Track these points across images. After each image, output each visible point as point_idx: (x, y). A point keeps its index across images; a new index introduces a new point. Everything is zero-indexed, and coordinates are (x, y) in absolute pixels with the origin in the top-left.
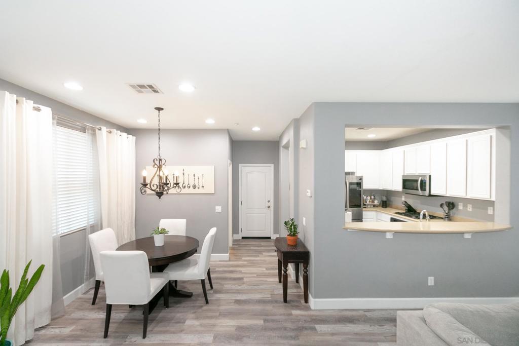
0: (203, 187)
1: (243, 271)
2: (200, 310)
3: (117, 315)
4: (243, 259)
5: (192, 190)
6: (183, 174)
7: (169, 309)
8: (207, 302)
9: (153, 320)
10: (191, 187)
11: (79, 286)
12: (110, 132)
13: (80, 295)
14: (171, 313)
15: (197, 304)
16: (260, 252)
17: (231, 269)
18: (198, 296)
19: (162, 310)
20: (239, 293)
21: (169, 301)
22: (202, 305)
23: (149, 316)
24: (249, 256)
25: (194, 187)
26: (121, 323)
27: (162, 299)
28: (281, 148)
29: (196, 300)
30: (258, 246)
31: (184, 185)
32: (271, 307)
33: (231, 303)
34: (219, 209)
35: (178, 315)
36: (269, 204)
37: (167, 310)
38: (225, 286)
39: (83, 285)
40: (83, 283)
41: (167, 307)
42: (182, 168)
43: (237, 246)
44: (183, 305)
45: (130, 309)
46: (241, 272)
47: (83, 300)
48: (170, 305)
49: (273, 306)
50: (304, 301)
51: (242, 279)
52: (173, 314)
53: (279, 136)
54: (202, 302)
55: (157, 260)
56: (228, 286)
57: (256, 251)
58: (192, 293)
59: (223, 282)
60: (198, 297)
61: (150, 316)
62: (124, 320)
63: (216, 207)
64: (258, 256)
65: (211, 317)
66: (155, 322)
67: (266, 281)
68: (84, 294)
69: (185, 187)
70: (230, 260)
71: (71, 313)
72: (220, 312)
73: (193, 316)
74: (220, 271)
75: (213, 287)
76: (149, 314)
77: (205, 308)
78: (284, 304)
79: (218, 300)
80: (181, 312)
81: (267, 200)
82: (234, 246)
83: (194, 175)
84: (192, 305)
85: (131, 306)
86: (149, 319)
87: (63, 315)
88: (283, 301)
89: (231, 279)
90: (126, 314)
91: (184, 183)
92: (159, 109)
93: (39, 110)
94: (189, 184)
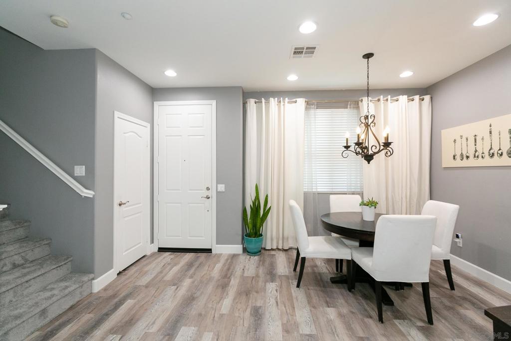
6: (491, 133)
10: (505, 154)
12: (379, 100)
25: (510, 153)
42: (488, 122)
69: (493, 154)
91: (491, 148)
92: (368, 56)
93: (296, 102)
94: (500, 149)
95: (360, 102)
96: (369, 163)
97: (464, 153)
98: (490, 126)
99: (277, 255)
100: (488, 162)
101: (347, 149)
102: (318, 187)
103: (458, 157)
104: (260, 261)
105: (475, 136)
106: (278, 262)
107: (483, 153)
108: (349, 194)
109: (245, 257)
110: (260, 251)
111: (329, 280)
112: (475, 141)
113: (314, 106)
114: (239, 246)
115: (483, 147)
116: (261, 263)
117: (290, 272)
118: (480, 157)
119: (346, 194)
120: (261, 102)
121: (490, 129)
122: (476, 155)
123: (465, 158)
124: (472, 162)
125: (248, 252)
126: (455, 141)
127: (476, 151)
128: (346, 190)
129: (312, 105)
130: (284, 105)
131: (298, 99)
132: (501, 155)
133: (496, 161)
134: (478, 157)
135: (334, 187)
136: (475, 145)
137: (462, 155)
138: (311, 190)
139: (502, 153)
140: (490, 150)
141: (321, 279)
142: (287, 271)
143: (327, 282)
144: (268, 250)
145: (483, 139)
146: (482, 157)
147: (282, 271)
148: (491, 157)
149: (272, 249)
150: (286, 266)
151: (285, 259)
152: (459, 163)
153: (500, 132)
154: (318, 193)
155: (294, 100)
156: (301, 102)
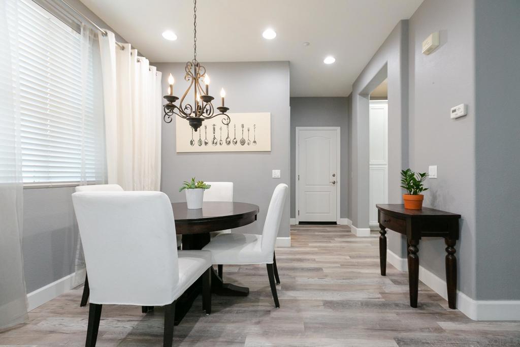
0: (255, 142)
1: (316, 260)
2: (267, 318)
3: (120, 324)
4: (310, 245)
5: (239, 147)
7: (212, 315)
8: (277, 305)
9: (183, 336)
10: (239, 142)
11: (66, 275)
12: (123, 48)
13: (67, 290)
14: (216, 322)
15: (260, 308)
16: (330, 238)
17: (298, 257)
18: (259, 293)
19: (200, 316)
20: (325, 290)
21: (213, 302)
22: (269, 309)
23: (176, 328)
24: (316, 242)
25: (243, 142)
26: (124, 340)
27: (200, 297)
28: (358, 96)
29: (257, 301)
30: (324, 232)
31: (228, 140)
32: (395, 315)
33: (318, 306)
34: (276, 173)
35: (230, 327)
36: (334, 179)
37: (210, 317)
38: (297, 278)
39: (74, 274)
40: (74, 272)
41: (209, 312)
44: (235, 308)
45: (145, 314)
46: (314, 260)
47: (70, 298)
48: (213, 308)
49: (398, 314)
50: (448, 305)
51: (319, 270)
52: (219, 325)
53: (353, 82)
54: (268, 304)
55: (191, 222)
56: (301, 279)
57: (324, 237)
58: (248, 289)
59: (292, 273)
60: (260, 295)
61: (178, 329)
62: (130, 334)
63: (273, 171)
64: (330, 242)
65: (293, 333)
66: (187, 339)
67: (359, 273)
68: (75, 288)
69: (229, 142)
70: (292, 247)
71: (40, 321)
72: (305, 323)
73: (255, 329)
74: (283, 259)
75: (280, 280)
76: (176, 324)
77: (276, 314)
78: (412, 310)
79: (294, 301)
80: (233, 322)
81: (331, 175)
83: (243, 126)
84: (251, 309)
85: (146, 309)
86: (175, 333)
87: (25, 324)
88: (409, 304)
89: (303, 269)
90: (136, 323)
91: (228, 137)
94: (235, 139)
97: (203, 139)
100: (225, 148)
103: (196, 143)
105: (214, 125)
107: (221, 140)
112: (214, 130)
115: (221, 136)
118: (218, 143)
122: (215, 142)
123: (203, 144)
124: (210, 148)
127: (214, 139)
132: (236, 143)
133: (232, 148)
136: (214, 133)
137: (200, 141)
145: (221, 129)
148: (228, 144)
152: (196, 148)
153: (235, 125)
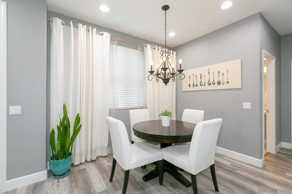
0: (228, 82)
5: (216, 87)
6: (209, 73)
10: (216, 83)
12: (155, 48)
25: (219, 83)
31: (209, 82)
34: (247, 105)
42: (207, 67)
43: (284, 156)
63: (244, 103)
70: (263, 168)
82: (278, 154)
83: (219, 72)
91: (209, 80)
92: (166, 8)
93: (102, 35)
94: (214, 81)
95: (144, 47)
96: (166, 85)
97: (195, 83)
98: (209, 69)
99: (87, 168)
100: (207, 87)
101: (152, 73)
102: (119, 105)
103: (192, 85)
104: (72, 182)
105: (201, 74)
106: (91, 176)
107: (205, 83)
108: (138, 109)
109: (52, 182)
110: (69, 170)
111: (142, 180)
112: (201, 77)
113: (116, 42)
114: (44, 171)
115: (205, 80)
116: (73, 184)
117: (107, 185)
118: (203, 85)
119: (136, 109)
120: (70, 26)
121: (209, 71)
122: (201, 84)
123: (195, 86)
124: (199, 88)
125: (55, 175)
126: (190, 77)
127: (201, 82)
128: (136, 106)
129: (115, 41)
130: (92, 34)
131: (104, 33)
132: (214, 84)
133: (212, 87)
134: (202, 85)
135: (128, 105)
136: (201, 79)
137: (194, 84)
138: (114, 107)
139: (215, 83)
140: (208, 82)
141: (136, 181)
142: (104, 184)
143: (141, 182)
144: (77, 165)
145: (205, 76)
146: (205, 85)
147: (99, 187)
148: (209, 85)
149: (81, 164)
150: (101, 178)
151: (97, 170)
152: (192, 89)
153: (213, 73)
154: (119, 110)
155: (101, 33)
156: (107, 35)
